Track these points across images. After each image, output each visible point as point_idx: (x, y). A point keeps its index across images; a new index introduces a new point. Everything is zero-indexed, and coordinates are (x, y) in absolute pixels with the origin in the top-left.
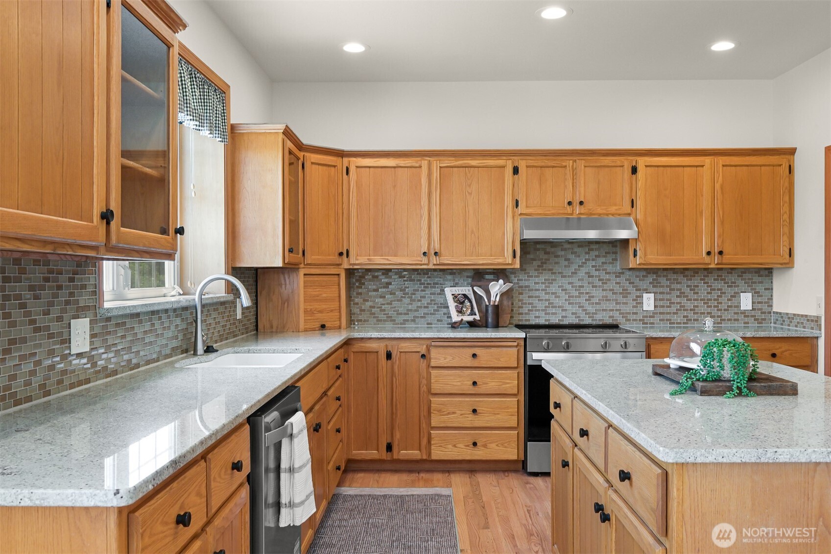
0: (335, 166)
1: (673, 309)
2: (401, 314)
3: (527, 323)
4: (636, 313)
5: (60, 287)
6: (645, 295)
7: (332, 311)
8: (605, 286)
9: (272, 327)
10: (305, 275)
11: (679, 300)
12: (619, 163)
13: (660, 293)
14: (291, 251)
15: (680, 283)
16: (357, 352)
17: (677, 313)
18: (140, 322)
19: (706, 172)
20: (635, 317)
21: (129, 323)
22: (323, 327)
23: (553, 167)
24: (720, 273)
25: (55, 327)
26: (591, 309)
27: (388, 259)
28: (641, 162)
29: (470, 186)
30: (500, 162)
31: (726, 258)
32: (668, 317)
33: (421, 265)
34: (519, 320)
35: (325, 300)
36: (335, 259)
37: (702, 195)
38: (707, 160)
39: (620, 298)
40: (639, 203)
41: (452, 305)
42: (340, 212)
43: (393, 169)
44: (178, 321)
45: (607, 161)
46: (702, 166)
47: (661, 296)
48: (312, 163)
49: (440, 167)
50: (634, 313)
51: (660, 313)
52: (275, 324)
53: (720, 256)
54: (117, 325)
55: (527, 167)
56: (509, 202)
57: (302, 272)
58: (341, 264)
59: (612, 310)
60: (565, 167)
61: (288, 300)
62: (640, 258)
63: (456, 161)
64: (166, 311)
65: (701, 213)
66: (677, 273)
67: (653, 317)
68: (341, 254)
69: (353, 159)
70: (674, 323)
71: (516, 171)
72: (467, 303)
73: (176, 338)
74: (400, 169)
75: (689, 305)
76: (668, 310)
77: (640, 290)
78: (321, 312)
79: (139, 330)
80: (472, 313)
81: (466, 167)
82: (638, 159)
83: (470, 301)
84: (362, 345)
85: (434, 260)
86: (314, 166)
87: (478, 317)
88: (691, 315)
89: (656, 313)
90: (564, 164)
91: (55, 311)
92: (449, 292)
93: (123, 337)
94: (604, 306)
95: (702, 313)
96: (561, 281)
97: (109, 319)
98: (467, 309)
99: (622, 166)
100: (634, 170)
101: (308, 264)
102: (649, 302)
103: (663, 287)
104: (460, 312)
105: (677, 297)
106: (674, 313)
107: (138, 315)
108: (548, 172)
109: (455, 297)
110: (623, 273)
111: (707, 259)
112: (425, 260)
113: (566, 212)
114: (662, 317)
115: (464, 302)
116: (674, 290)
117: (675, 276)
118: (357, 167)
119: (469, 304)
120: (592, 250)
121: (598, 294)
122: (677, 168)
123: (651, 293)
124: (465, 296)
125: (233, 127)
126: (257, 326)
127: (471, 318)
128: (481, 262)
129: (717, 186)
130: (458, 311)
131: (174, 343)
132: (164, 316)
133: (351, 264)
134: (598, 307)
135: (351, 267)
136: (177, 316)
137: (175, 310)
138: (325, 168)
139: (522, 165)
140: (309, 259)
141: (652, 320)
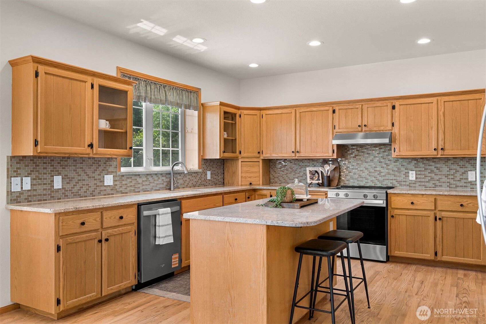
0: (256, 115)
1: (427, 179)
2: (291, 179)
3: (349, 185)
4: (406, 181)
5: (100, 166)
6: (410, 172)
7: (255, 177)
8: (389, 167)
9: (229, 183)
10: (241, 162)
11: (430, 175)
12: (385, 104)
13: (419, 171)
14: (224, 152)
15: (431, 166)
16: (259, 195)
17: (429, 182)
18: (140, 177)
19: (434, 105)
20: (404, 183)
21: (134, 178)
22: (251, 184)
23: (352, 109)
24: (455, 160)
25: (97, 177)
26: (381, 179)
27: (278, 155)
28: (397, 103)
29: (313, 120)
30: (327, 108)
31: (446, 152)
32: (423, 184)
33: (292, 157)
34: (344, 184)
35: (253, 172)
36: (256, 155)
37: (432, 118)
38: (434, 99)
39: (396, 173)
40: (396, 124)
41: (308, 175)
42: (259, 134)
43: (280, 114)
44: (164, 178)
45: (379, 104)
46: (432, 103)
47: (419, 173)
48: (245, 114)
49: (300, 112)
50: (404, 181)
51: (419, 182)
52: (230, 182)
53: (442, 151)
54: (128, 178)
55: (339, 109)
56: (330, 126)
57: (240, 161)
58: (259, 157)
59: (392, 180)
60: (358, 108)
61: (235, 172)
62: (397, 152)
63: (307, 109)
64: (156, 174)
65: (432, 128)
66: (429, 160)
67: (415, 184)
68: (259, 153)
69: (265, 111)
70: (427, 187)
71: (334, 112)
72: (316, 174)
73: (163, 184)
74: (283, 114)
75: (437, 178)
76: (423, 180)
77: (407, 169)
78: (250, 177)
79: (140, 180)
80: (318, 179)
81: (311, 111)
82: (395, 101)
83: (318, 174)
84: (261, 192)
85: (298, 155)
86: (245, 116)
87: (321, 182)
88: (437, 183)
89: (417, 182)
90: (357, 107)
91: (98, 172)
92: (308, 169)
93: (130, 182)
94: (388, 177)
95: (443, 182)
96: (365, 165)
97: (123, 176)
98: (316, 177)
99: (387, 106)
100: (394, 107)
101: (242, 157)
102: (412, 176)
103: (421, 167)
104: (312, 179)
105: (429, 173)
106: (427, 182)
107: (139, 175)
108: (350, 111)
109: (310, 171)
110: (398, 160)
111: (435, 153)
112: (293, 155)
113: (358, 130)
114: (420, 183)
115: (315, 174)
116: (427, 169)
117: (427, 162)
118: (266, 114)
119: (317, 175)
120: (381, 148)
121: (384, 171)
122: (417, 105)
123: (414, 171)
124: (316, 172)
125: (202, 104)
126: (224, 183)
127: (317, 182)
128: (318, 155)
129: (441, 113)
130: (311, 179)
131: (161, 186)
132: (155, 176)
133: (264, 157)
134: (384, 178)
135: (264, 158)
136: (163, 176)
137: (161, 174)
138: (251, 116)
139: (337, 109)
140: (243, 155)
141: (414, 185)
